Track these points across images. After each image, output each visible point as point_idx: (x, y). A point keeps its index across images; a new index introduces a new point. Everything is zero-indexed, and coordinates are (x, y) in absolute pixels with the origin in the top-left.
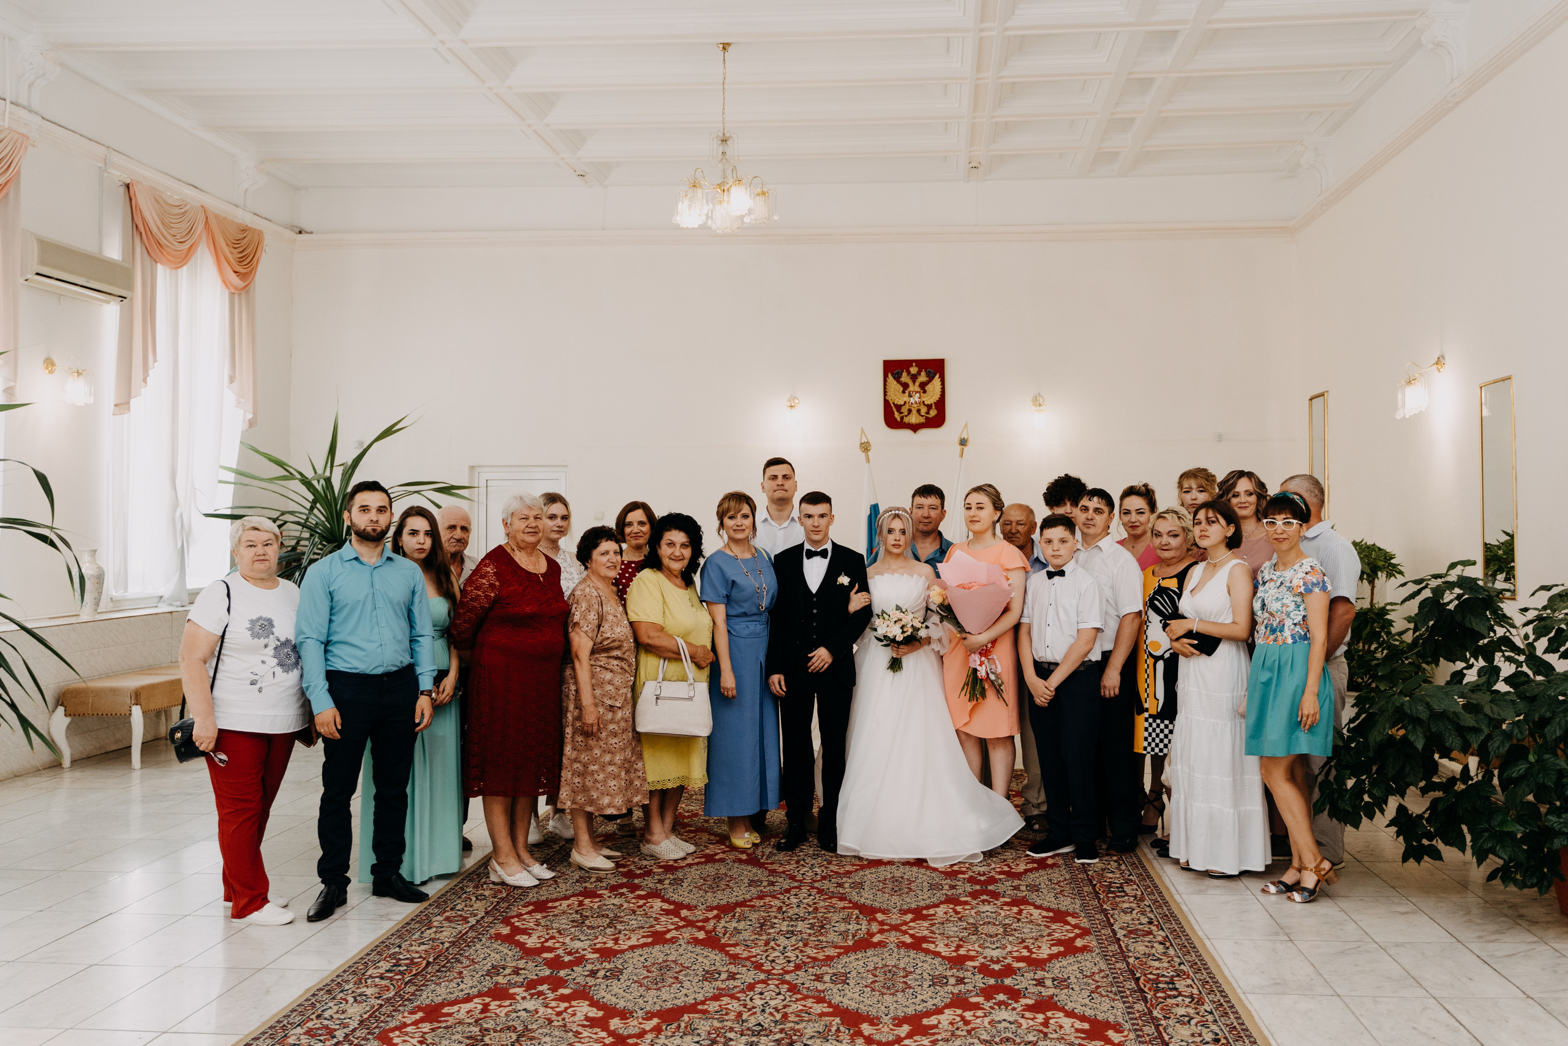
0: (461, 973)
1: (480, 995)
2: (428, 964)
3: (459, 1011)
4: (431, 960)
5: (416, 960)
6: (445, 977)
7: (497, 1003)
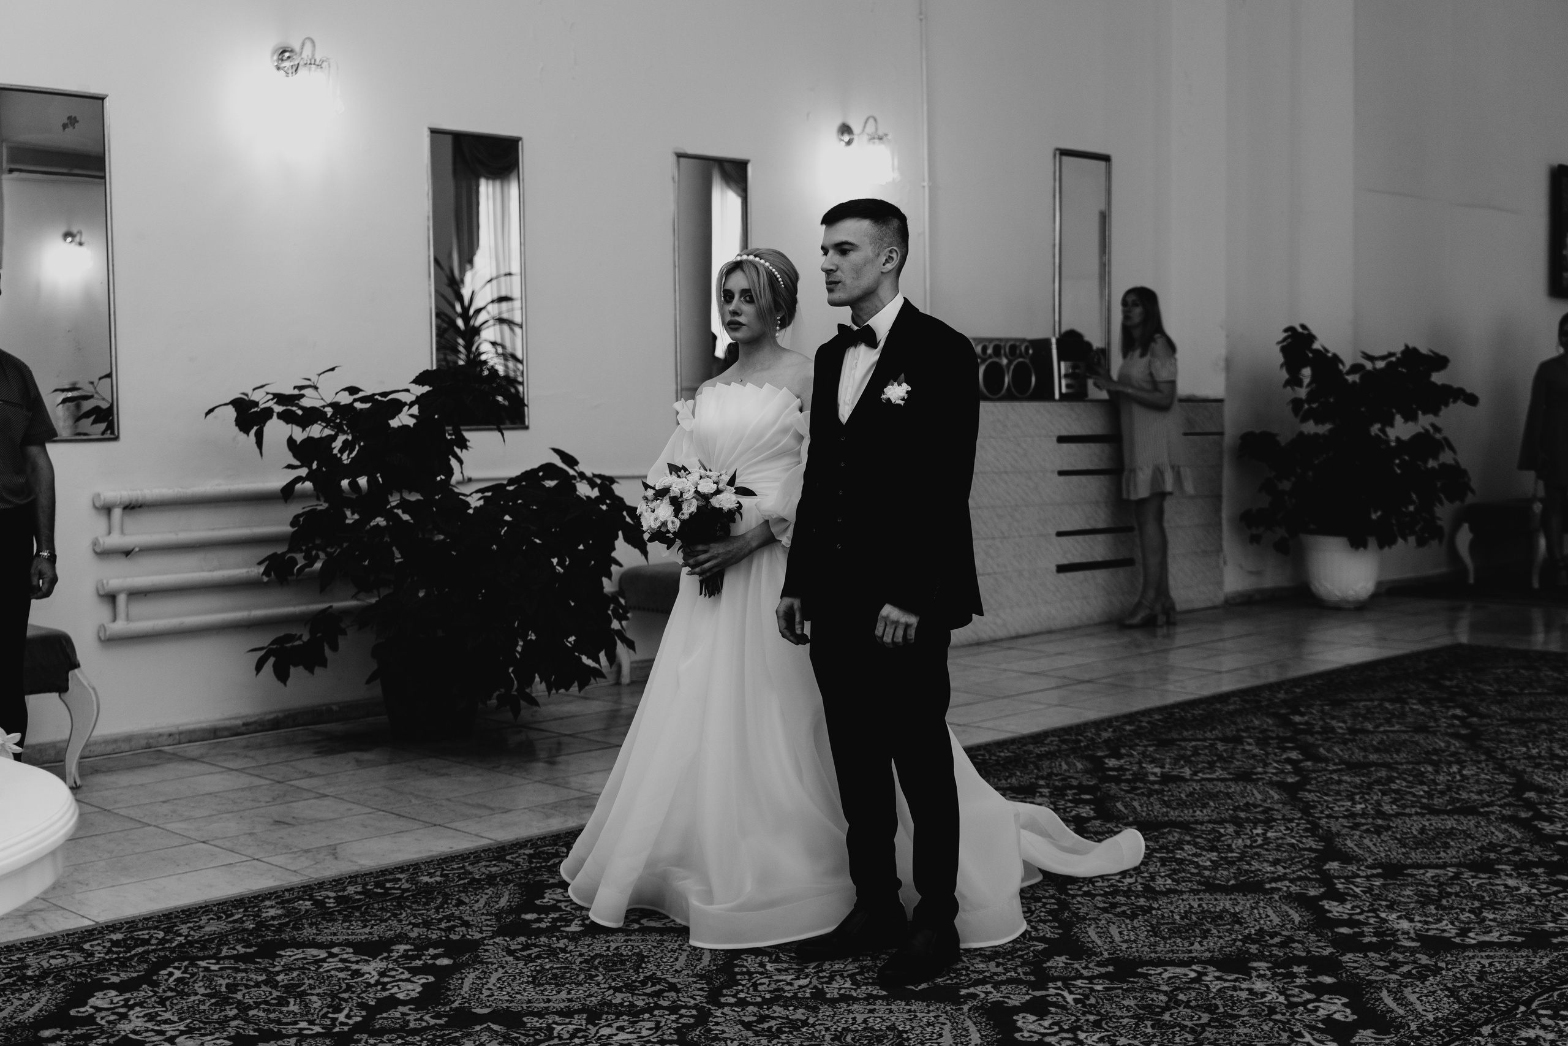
0: (1480, 978)
1: (1466, 947)
2: (1528, 1003)
3: (1501, 935)
4: (1522, 1009)
5: (1549, 1012)
6: (1506, 979)
7: (1446, 935)
